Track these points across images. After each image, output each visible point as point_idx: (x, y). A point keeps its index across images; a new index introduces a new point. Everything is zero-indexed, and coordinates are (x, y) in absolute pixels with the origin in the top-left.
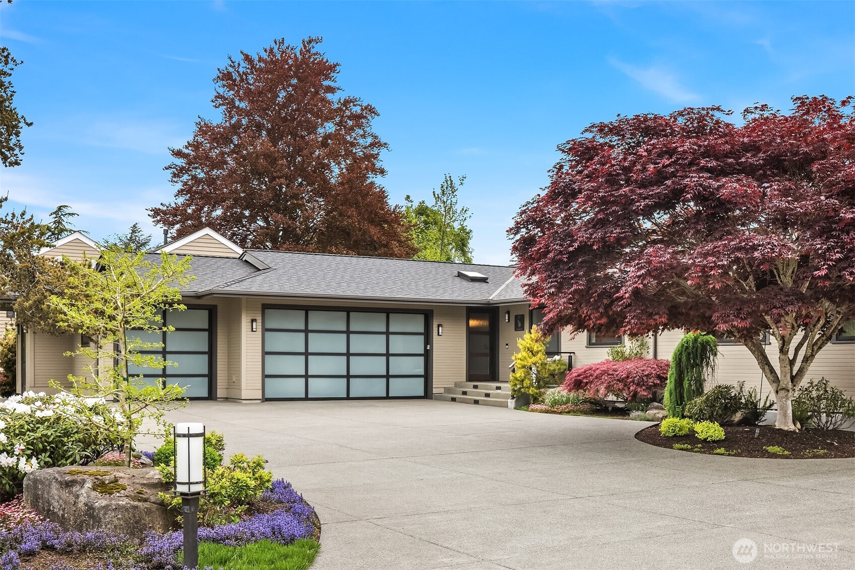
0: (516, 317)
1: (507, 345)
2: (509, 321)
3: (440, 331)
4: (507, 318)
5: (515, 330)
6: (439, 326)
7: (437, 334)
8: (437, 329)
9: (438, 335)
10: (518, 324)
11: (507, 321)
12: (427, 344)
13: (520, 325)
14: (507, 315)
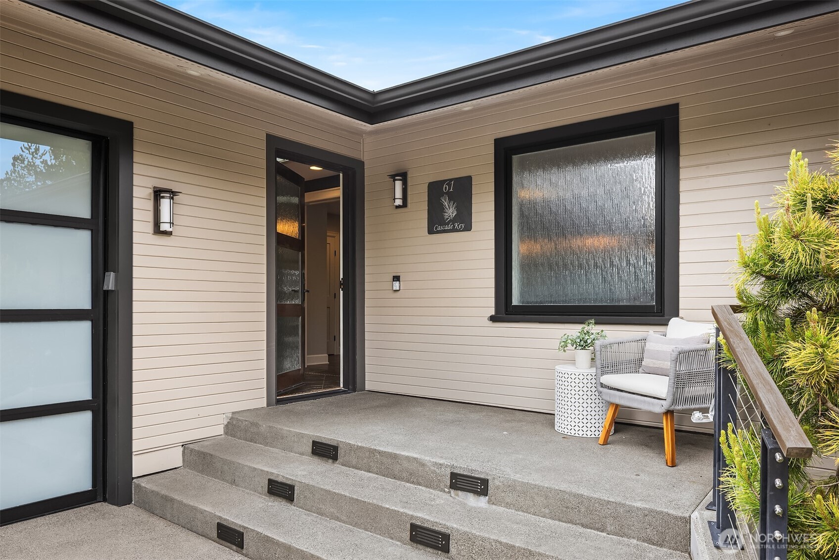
0: (435, 190)
1: (397, 278)
2: (405, 205)
3: (165, 216)
4: (399, 193)
5: (431, 232)
6: (158, 194)
7: (150, 227)
8: (150, 205)
9: (157, 231)
10: (442, 209)
11: (398, 202)
12: (106, 269)
13: (451, 212)
14: (399, 185)
